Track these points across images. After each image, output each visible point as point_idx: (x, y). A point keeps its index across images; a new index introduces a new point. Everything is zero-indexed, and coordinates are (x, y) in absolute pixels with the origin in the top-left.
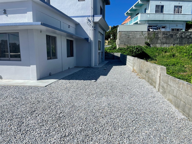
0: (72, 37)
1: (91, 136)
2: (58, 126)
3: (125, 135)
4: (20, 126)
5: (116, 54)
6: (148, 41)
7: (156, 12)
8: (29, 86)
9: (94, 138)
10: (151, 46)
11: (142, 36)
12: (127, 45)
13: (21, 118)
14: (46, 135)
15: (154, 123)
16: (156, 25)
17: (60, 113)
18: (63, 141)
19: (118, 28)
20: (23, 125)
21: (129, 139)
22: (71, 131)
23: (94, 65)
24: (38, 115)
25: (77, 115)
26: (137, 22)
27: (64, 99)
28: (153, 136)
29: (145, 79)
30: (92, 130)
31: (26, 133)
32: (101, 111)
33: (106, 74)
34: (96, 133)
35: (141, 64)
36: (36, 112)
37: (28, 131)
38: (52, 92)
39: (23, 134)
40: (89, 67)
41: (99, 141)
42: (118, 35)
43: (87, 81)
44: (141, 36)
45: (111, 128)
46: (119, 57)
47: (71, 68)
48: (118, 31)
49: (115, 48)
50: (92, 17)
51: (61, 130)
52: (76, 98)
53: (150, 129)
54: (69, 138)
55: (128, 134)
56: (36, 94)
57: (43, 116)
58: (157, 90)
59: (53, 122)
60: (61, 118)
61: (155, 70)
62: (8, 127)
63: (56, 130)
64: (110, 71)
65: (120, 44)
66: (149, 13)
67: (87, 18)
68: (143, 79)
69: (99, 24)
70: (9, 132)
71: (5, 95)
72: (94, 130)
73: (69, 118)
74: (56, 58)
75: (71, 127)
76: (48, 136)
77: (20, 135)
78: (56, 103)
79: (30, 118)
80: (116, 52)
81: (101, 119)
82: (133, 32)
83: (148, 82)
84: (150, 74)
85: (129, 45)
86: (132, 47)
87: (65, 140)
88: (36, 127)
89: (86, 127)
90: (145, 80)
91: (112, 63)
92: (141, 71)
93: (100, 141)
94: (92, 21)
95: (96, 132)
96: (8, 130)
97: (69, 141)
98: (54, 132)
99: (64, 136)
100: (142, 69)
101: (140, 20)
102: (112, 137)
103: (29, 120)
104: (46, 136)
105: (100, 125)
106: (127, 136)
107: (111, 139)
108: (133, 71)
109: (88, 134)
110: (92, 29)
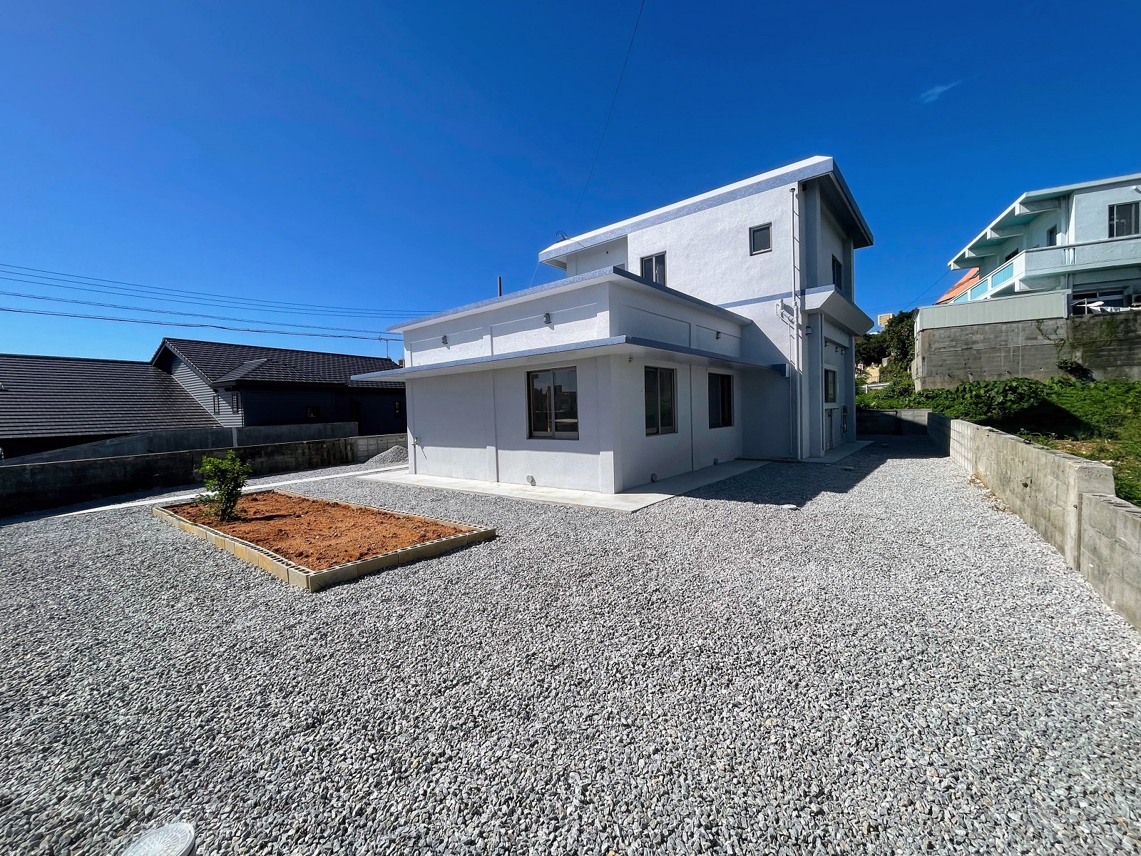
0: (730, 367)
1: (729, 672)
2: (638, 624)
3: (852, 699)
4: (548, 604)
5: (907, 415)
6: (1078, 357)
7: (1111, 235)
8: (592, 509)
9: (738, 681)
10: (1096, 375)
11: (1040, 337)
12: (962, 377)
13: (556, 586)
14: (602, 639)
15: (1002, 685)
16: (1121, 285)
17: (653, 591)
18: (640, 666)
19: (918, 319)
20: (555, 605)
21: (864, 715)
22: (672, 646)
23: (806, 454)
24: (596, 586)
25: (704, 606)
26: (1012, 287)
27: (677, 553)
28: (975, 728)
29: (1019, 512)
30: (738, 658)
31: (558, 624)
32: (784, 605)
33: (843, 488)
34: (748, 669)
35: (1002, 454)
36: (593, 577)
37: (562, 620)
38: (646, 529)
39: (550, 626)
40: (789, 460)
41: (750, 693)
42: (917, 342)
43: (767, 505)
44: (1036, 338)
45: (805, 663)
46: (923, 427)
47: (720, 464)
48: (917, 328)
49: (907, 391)
50: (796, 295)
51: (646, 636)
52: (713, 556)
53: (974, 704)
54: (659, 662)
55: (867, 698)
56: (605, 530)
57: (606, 592)
58: (1071, 564)
59: (628, 612)
60: (652, 605)
61: (1057, 478)
62: (522, 604)
63: (631, 633)
64: (869, 477)
65: (930, 374)
66: (1072, 242)
67: (780, 300)
68: (1014, 512)
69: (826, 314)
70: (521, 615)
71: (533, 526)
72: (742, 658)
73: (674, 608)
74: (674, 431)
75: (677, 636)
76: (607, 644)
77: (544, 627)
78: (649, 562)
79: (574, 588)
80: (911, 407)
81: (778, 630)
82: (987, 327)
83: (1035, 525)
84: (1040, 496)
85: (971, 378)
86: (986, 386)
87: (649, 664)
88: (584, 616)
89: (718, 643)
90: (1021, 517)
91: (886, 447)
92: (1005, 481)
93: (756, 693)
94: (797, 310)
95: (749, 666)
96: (520, 609)
97: (658, 669)
98: (625, 637)
99: (647, 653)
100: (1009, 473)
101: (1023, 276)
102: (801, 693)
103: (572, 594)
104: (602, 642)
105: (768, 646)
106: (859, 701)
107: (793, 697)
108: (972, 481)
109: (721, 664)
110: (798, 335)
